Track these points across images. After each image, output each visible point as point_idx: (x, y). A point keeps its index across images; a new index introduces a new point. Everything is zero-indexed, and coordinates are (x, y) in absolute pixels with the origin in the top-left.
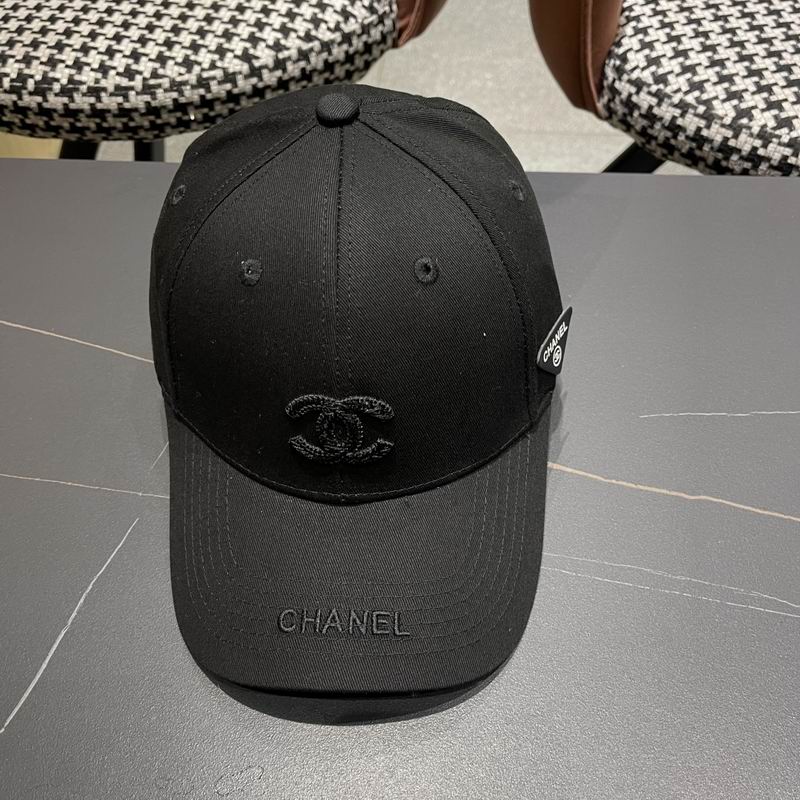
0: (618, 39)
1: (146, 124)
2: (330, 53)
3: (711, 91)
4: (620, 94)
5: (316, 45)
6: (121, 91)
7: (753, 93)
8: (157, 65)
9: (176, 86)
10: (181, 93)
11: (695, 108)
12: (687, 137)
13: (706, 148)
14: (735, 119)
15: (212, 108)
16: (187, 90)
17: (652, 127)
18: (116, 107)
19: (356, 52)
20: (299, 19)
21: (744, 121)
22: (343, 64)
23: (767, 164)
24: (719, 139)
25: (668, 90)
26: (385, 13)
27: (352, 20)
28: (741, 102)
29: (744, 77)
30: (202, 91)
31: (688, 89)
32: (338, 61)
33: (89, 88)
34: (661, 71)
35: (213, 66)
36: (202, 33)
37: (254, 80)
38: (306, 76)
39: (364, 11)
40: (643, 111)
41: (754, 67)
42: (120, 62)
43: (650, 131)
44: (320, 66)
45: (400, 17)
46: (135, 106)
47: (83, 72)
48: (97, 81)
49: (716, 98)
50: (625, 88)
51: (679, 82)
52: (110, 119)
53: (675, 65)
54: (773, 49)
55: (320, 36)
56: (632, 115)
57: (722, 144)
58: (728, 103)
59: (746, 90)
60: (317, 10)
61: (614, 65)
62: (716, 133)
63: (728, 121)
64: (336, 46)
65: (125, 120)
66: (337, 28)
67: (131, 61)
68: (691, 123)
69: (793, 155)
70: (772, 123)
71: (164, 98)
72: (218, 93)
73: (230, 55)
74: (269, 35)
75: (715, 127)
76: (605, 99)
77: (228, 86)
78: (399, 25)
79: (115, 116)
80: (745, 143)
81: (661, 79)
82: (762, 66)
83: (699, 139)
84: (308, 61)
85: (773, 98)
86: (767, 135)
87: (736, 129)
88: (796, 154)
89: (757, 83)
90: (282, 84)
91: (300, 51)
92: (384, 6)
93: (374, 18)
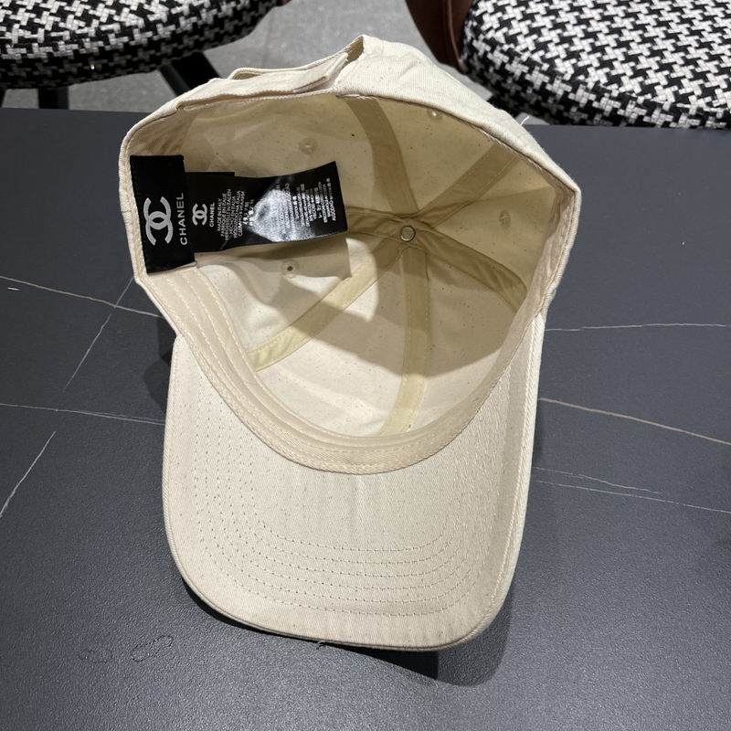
0: (475, 2)
1: (49, 73)
2: (219, 10)
3: (554, 51)
4: (477, 51)
6: (23, 42)
7: (589, 53)
8: (58, 19)
9: (76, 38)
10: (81, 45)
11: (541, 66)
12: (534, 91)
13: (550, 101)
14: (574, 76)
15: (111, 60)
16: (87, 42)
17: (505, 81)
18: (20, 58)
19: (244, 9)
21: (581, 78)
22: (231, 19)
23: (601, 116)
24: (560, 93)
25: (518, 49)
28: (578, 61)
29: (582, 39)
30: (101, 43)
31: (535, 48)
32: (227, 17)
34: (512, 32)
35: (110, 20)
37: (149, 34)
38: (197, 29)
40: (497, 67)
41: (590, 30)
42: (23, 17)
43: (503, 85)
44: (210, 21)
46: (38, 57)
49: (558, 57)
50: (481, 47)
51: (526, 43)
52: (15, 68)
53: (523, 27)
54: (606, 14)
56: (488, 72)
57: (563, 97)
58: (568, 62)
59: (583, 50)
61: (472, 25)
62: (558, 88)
63: (567, 77)
65: (29, 69)
67: (33, 15)
68: (537, 78)
69: (621, 108)
70: (604, 80)
71: (65, 49)
72: (116, 45)
73: (126, 10)
75: (557, 82)
76: (466, 55)
77: (126, 39)
79: (19, 66)
80: (582, 96)
81: (512, 39)
82: (597, 29)
83: (543, 92)
84: (200, 17)
85: (606, 58)
86: (600, 90)
87: (574, 83)
88: (624, 107)
89: (592, 44)
90: (176, 37)
91: (191, 7)
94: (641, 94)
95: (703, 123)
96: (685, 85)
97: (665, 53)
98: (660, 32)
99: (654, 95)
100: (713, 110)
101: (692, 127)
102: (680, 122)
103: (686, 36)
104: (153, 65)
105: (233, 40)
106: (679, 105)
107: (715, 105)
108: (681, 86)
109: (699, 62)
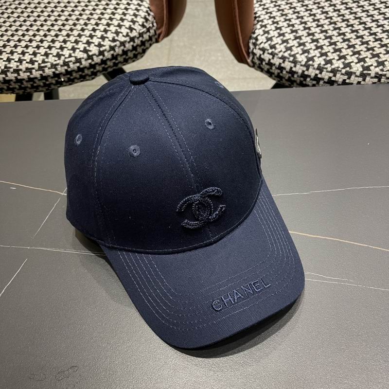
0: (254, 30)
1: (42, 84)
2: (125, 46)
3: (295, 50)
4: (256, 55)
5: (118, 43)
6: (29, 70)
7: (314, 50)
8: (45, 57)
9: (54, 66)
10: (56, 69)
11: (289, 58)
12: (287, 72)
13: (296, 76)
14: (306, 62)
15: (71, 75)
16: (59, 68)
17: (271, 69)
18: (27, 77)
19: (137, 45)
20: (109, 32)
21: (311, 63)
22: (131, 51)
23: (323, 81)
24: (300, 72)
25: (276, 51)
26: (150, 27)
27: (134, 31)
28: (309, 54)
29: (310, 43)
30: (66, 68)
31: (285, 50)
32: (129, 50)
33: (14, 70)
34: (273, 43)
35: (70, 56)
36: (65, 42)
37: (90, 61)
38: (114, 57)
39: (140, 27)
40: (267, 62)
41: (315, 38)
42: (27, 57)
43: (271, 71)
44: (121, 52)
45: (158, 28)
46: (35, 76)
47: (11, 63)
48: (17, 66)
49: (298, 53)
50: (258, 52)
51: (281, 48)
52: (25, 83)
53: (279, 40)
54: (323, 29)
55: (119, 39)
56: (262, 64)
57: (302, 73)
58: (303, 55)
59: (311, 49)
60: (117, 28)
61: (253, 42)
62: (299, 69)
63: (303, 63)
64: (127, 43)
65: (31, 83)
66: (127, 35)
67: (33, 56)
68: (287, 65)
69: (333, 76)
70: (323, 63)
71: (49, 72)
72: (74, 68)
73: (78, 50)
74: (96, 41)
75: (298, 66)
76: (251, 58)
77: (78, 64)
78: (158, 32)
79: (27, 81)
80: (312, 72)
81: (273, 47)
82: (318, 37)
83: (291, 72)
84: (115, 51)
85: (323, 51)
86: (321, 68)
87: (307, 66)
88: (335, 76)
89: (316, 45)
90: (103, 62)
91: (110, 47)
92: (149, 24)
93: (145, 30)
94: (343, 68)
95: (379, 81)
96: (367, 61)
97: (356, 46)
98: (353, 35)
99: (351, 68)
100: (384, 73)
101: (374, 83)
102: (366, 81)
103: (368, 36)
104: (93, 76)
105: (134, 61)
106: (365, 72)
107: (385, 70)
108: (365, 62)
109: (375, 49)
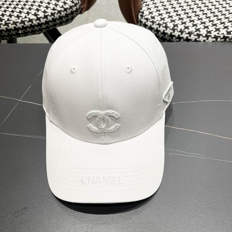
0: (141, 8)
1: (7, 34)
2: (61, 14)
3: (167, 20)
4: (142, 22)
5: (56, 11)
7: (178, 20)
8: (9, 17)
9: (15, 23)
10: (16, 25)
11: (162, 25)
12: (161, 33)
13: (166, 36)
14: (173, 27)
15: (26, 30)
16: (18, 24)
19: (69, 14)
20: (51, 4)
21: (176, 28)
22: (65, 17)
23: (183, 39)
24: (169, 33)
25: (155, 20)
26: (77, 3)
27: (67, 5)
28: (175, 23)
29: (175, 16)
30: (23, 24)
31: (160, 20)
32: (63, 16)
34: (153, 16)
35: (26, 17)
36: (22, 8)
37: (38, 21)
38: (54, 20)
39: (70, 2)
41: (178, 13)
44: (58, 17)
45: (82, 5)
46: (3, 29)
49: (168, 22)
50: (144, 21)
51: (158, 18)
53: (157, 14)
54: (183, 9)
55: (57, 9)
58: (171, 23)
59: (176, 20)
60: (56, 2)
61: (140, 14)
63: (171, 28)
64: (62, 12)
66: (62, 7)
67: (1, 17)
68: (162, 29)
70: (183, 28)
71: (11, 26)
72: (28, 25)
73: (30, 14)
74: (42, 9)
75: (168, 30)
76: (139, 24)
77: (30, 23)
78: (82, 7)
80: (176, 34)
81: (153, 18)
82: (180, 13)
83: (164, 33)
84: (54, 16)
85: (183, 21)
86: (182, 31)
87: (174, 30)
88: (190, 36)
89: (179, 18)
90: (47, 23)
91: (52, 13)
92: (76, 1)
93: (73, 4)
94: (196, 31)
95: (217, 40)
96: (210, 28)
97: (203, 19)
98: (201, 13)
99: (200, 31)
100: (219, 35)
101: (213, 41)
102: (209, 40)
103: (210, 14)
104: (40, 32)
105: (66, 24)
106: (208, 34)
108: (208, 28)
109: (214, 21)
